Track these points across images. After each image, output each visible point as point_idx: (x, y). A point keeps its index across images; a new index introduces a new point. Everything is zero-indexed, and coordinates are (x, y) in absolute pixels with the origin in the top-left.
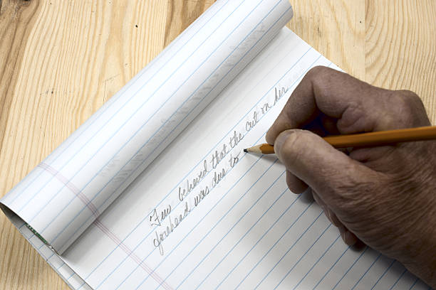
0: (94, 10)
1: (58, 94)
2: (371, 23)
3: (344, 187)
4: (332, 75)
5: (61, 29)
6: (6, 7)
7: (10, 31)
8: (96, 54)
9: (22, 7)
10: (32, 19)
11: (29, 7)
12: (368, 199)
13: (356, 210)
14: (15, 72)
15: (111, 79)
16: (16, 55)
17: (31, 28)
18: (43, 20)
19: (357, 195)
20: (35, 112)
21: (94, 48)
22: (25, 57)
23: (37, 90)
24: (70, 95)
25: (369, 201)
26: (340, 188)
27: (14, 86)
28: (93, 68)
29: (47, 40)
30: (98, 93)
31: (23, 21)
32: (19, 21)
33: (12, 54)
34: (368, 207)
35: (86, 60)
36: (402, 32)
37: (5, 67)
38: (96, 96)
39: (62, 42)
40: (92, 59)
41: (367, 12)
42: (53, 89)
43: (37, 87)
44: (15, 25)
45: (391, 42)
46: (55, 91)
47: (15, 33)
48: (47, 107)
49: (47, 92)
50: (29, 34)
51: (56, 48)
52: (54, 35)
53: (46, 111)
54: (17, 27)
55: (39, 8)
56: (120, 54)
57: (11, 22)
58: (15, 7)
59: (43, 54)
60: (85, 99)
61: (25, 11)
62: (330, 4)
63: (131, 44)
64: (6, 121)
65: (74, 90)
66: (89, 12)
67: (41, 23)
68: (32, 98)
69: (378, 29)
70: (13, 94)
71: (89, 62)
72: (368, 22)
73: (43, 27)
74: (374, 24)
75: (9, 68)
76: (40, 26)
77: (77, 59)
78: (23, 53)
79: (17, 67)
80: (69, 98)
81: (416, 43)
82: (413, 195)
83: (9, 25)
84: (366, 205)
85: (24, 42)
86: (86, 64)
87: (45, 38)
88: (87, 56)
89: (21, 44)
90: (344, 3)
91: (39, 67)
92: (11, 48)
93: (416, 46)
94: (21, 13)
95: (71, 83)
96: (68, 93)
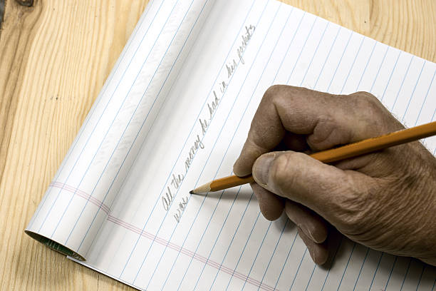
0: (98, 14)
1: (62, 100)
2: (376, 22)
3: (349, 200)
5: (65, 34)
6: (9, 13)
7: (14, 38)
8: (100, 59)
9: (25, 14)
10: (36, 25)
11: (33, 13)
12: (374, 206)
13: (364, 220)
14: (20, 78)
16: (20, 62)
17: (35, 34)
18: (46, 26)
19: (362, 205)
20: (40, 119)
21: (98, 53)
22: (29, 64)
23: (41, 97)
24: (75, 101)
25: (375, 208)
26: (344, 202)
27: (19, 93)
29: (51, 46)
31: (27, 27)
32: (22, 27)
33: (16, 60)
34: (375, 214)
35: (90, 65)
36: (407, 31)
37: (9, 74)
39: (65, 47)
40: (96, 64)
41: (372, 12)
42: (58, 95)
43: (42, 93)
44: (19, 31)
45: (397, 41)
46: (59, 97)
47: (19, 39)
48: (52, 114)
49: (52, 99)
50: (33, 40)
51: (60, 54)
52: (58, 41)
53: (51, 118)
54: (20, 33)
55: (42, 14)
57: (15, 28)
58: (18, 13)
59: (47, 60)
60: (89, 105)
61: (28, 17)
62: (333, 5)
64: (12, 129)
65: (79, 96)
66: (92, 17)
67: (44, 29)
68: (37, 104)
69: (383, 30)
70: (17, 101)
71: (93, 66)
72: (373, 22)
73: (46, 33)
74: (378, 24)
75: (14, 74)
76: (43, 32)
77: (81, 64)
78: (27, 59)
79: (21, 74)
80: (74, 103)
81: (421, 42)
82: (412, 191)
83: (12, 32)
84: (373, 213)
85: (28, 49)
86: (90, 70)
87: (48, 43)
89: (25, 50)
90: (348, 3)
91: (43, 74)
92: (15, 54)
93: (421, 46)
94: (24, 20)
95: (75, 89)
96: (73, 99)
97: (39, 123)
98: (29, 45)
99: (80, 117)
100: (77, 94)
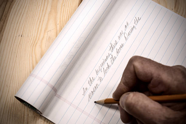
1: (24, 37)
2: (177, 10)
4: (143, 60)
8: (44, 18)
14: (4, 25)
15: (50, 31)
16: (5, 17)
17: (13, 4)
20: (12, 45)
23: (14, 35)
24: (30, 37)
27: (3, 32)
28: (42, 25)
30: (43, 37)
31: (10, 1)
33: (3, 17)
35: (39, 21)
38: (43, 39)
40: (42, 20)
41: (176, 5)
42: (22, 34)
47: (6, 6)
49: (19, 36)
53: (18, 45)
54: (6, 3)
56: (55, 19)
60: (37, 40)
63: (61, 14)
68: (12, 38)
69: (181, 13)
70: (2, 36)
71: (40, 22)
73: (19, 4)
75: (2, 23)
77: (34, 21)
79: (5, 23)
80: (30, 39)
83: (2, 3)
86: (38, 23)
88: (39, 19)
89: (8, 12)
92: (3, 13)
95: (31, 32)
96: (29, 36)
97: (12, 47)
98: (10, 9)
99: (32, 45)
100: (31, 35)
